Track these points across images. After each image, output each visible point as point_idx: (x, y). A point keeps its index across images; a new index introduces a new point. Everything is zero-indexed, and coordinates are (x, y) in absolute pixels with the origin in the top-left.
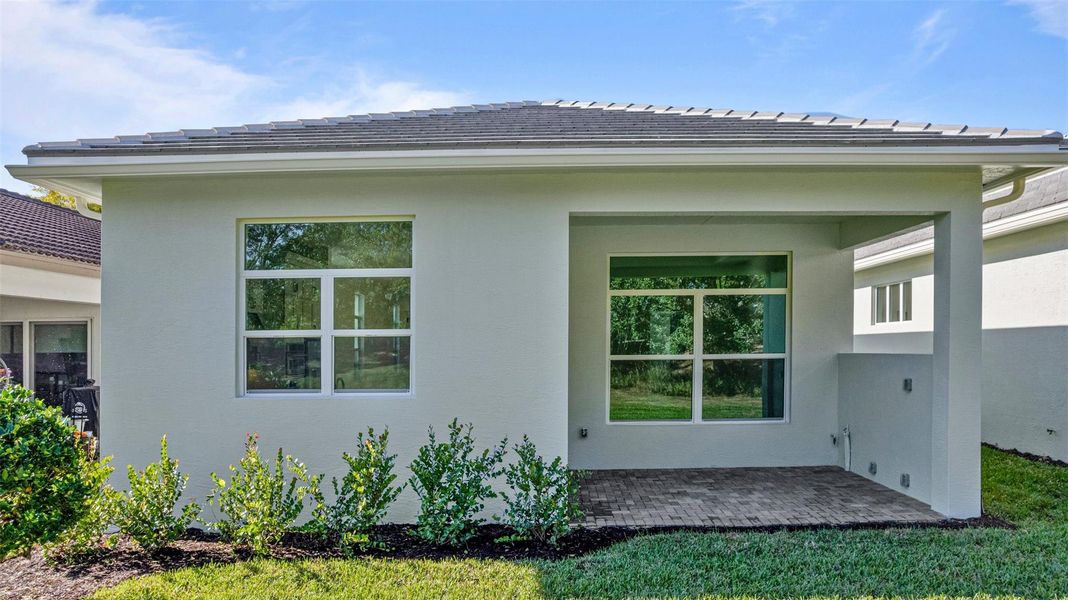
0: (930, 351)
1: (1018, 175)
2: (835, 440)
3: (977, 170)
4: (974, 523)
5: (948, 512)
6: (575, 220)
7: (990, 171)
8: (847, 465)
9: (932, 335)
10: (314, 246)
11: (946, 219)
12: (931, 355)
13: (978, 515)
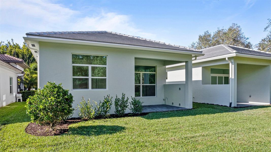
0: (185, 83)
1: (196, 56)
2: (164, 100)
3: (191, 55)
4: (192, 109)
5: (188, 108)
6: (136, 58)
7: (193, 55)
8: (167, 104)
9: (185, 82)
10: (88, 59)
11: (187, 62)
12: (185, 84)
13: (192, 108)
